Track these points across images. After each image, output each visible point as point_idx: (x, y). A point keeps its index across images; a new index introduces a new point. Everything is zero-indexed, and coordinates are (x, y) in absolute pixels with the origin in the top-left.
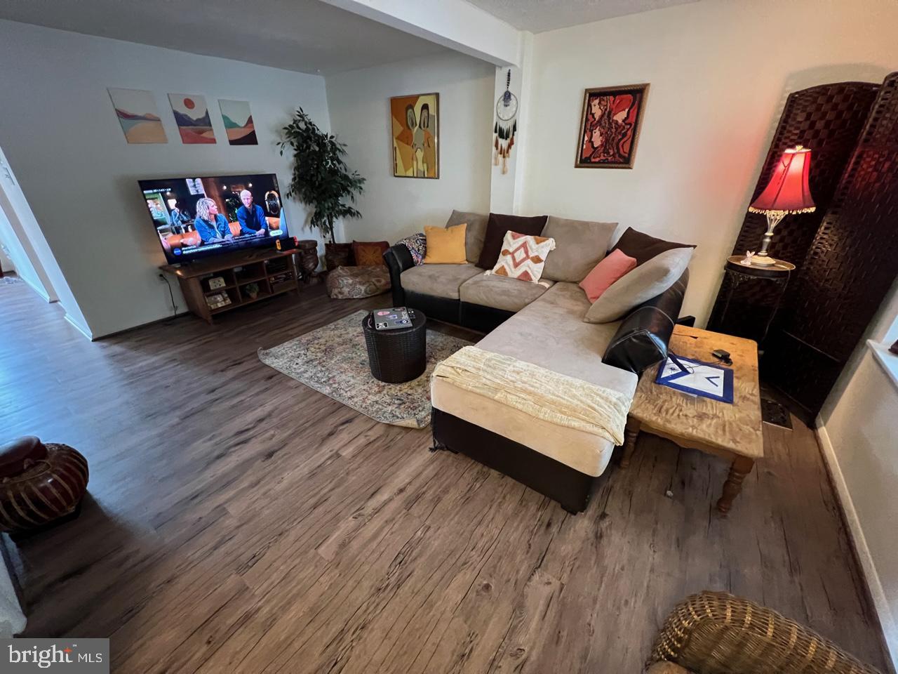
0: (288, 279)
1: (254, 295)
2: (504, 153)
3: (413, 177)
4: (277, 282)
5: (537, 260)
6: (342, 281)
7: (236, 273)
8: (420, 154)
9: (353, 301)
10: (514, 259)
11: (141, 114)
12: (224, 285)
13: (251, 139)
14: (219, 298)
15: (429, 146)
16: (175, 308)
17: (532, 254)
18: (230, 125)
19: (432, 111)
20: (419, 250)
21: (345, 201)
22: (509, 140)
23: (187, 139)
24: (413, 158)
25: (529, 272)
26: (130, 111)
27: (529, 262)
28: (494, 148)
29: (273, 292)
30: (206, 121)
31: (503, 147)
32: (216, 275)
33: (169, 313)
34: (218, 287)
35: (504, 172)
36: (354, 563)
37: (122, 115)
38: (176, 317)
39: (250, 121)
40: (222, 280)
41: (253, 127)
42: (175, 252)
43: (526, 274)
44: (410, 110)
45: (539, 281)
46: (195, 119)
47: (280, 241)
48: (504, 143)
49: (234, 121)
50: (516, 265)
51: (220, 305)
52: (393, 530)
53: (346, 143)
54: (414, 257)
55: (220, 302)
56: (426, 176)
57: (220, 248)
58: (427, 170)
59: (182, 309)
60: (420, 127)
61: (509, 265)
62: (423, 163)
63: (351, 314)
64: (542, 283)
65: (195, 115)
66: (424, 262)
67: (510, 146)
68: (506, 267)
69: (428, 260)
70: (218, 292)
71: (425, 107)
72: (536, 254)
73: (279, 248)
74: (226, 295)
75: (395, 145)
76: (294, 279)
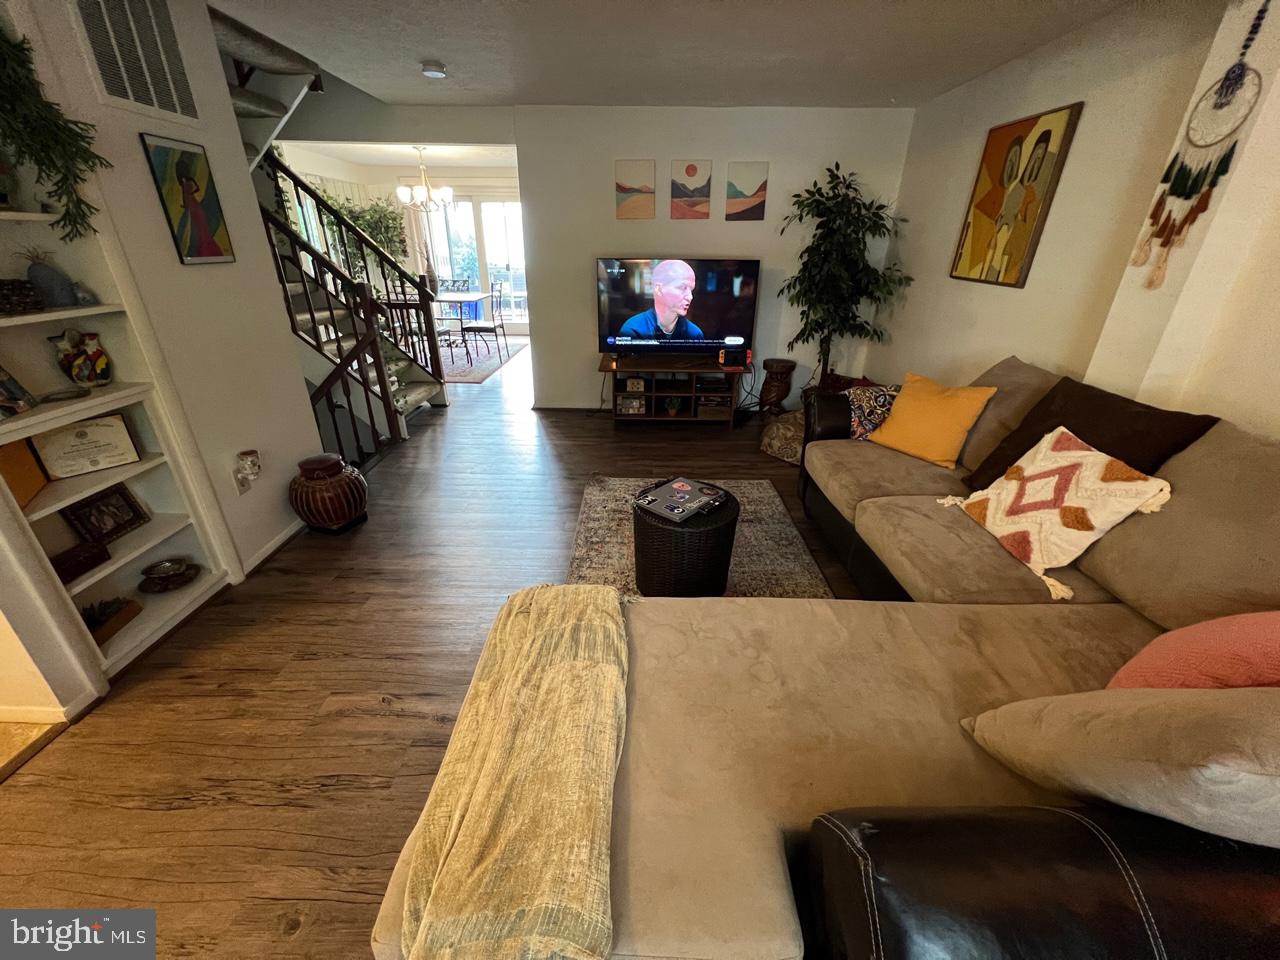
0: (723, 405)
1: (672, 412)
2: (1168, 233)
3: (979, 281)
4: (706, 405)
5: (1078, 520)
6: (778, 429)
7: (657, 381)
8: (1004, 236)
9: (783, 464)
10: (1021, 493)
11: (636, 187)
12: (642, 389)
13: (756, 212)
14: (636, 403)
15: (1025, 221)
16: (603, 401)
17: (1071, 500)
18: (734, 193)
19: (1054, 146)
20: (871, 413)
21: (865, 311)
22: (1193, 201)
23: (677, 214)
24: (991, 244)
25: (1033, 538)
26: (628, 184)
27: (1054, 515)
28: (1148, 221)
29: (696, 415)
30: (705, 192)
31: (1173, 216)
32: (636, 377)
33: (596, 405)
34: (635, 389)
35: (1151, 284)
36: (317, 738)
37: (621, 189)
38: (599, 411)
39: (763, 187)
40: (642, 383)
41: (764, 196)
42: (609, 340)
43: (1022, 541)
44: (1017, 148)
45: (1048, 572)
46: (692, 188)
47: (726, 352)
48: (1177, 207)
49: (739, 189)
50: (1015, 510)
51: (631, 412)
52: (374, 749)
53: (907, 217)
54: (855, 424)
55: (635, 407)
56: (1000, 280)
57: (656, 346)
58: (1006, 271)
59: (609, 406)
60: (1021, 181)
61: (999, 502)
62: (1004, 254)
63: (743, 479)
64: (1050, 582)
65: (693, 183)
66: (869, 438)
67: (1191, 217)
68: (991, 506)
69: (876, 436)
70: (634, 396)
71: (1045, 137)
72: (1084, 504)
73: (721, 361)
74: (643, 402)
75: (970, 219)
76: (731, 407)
